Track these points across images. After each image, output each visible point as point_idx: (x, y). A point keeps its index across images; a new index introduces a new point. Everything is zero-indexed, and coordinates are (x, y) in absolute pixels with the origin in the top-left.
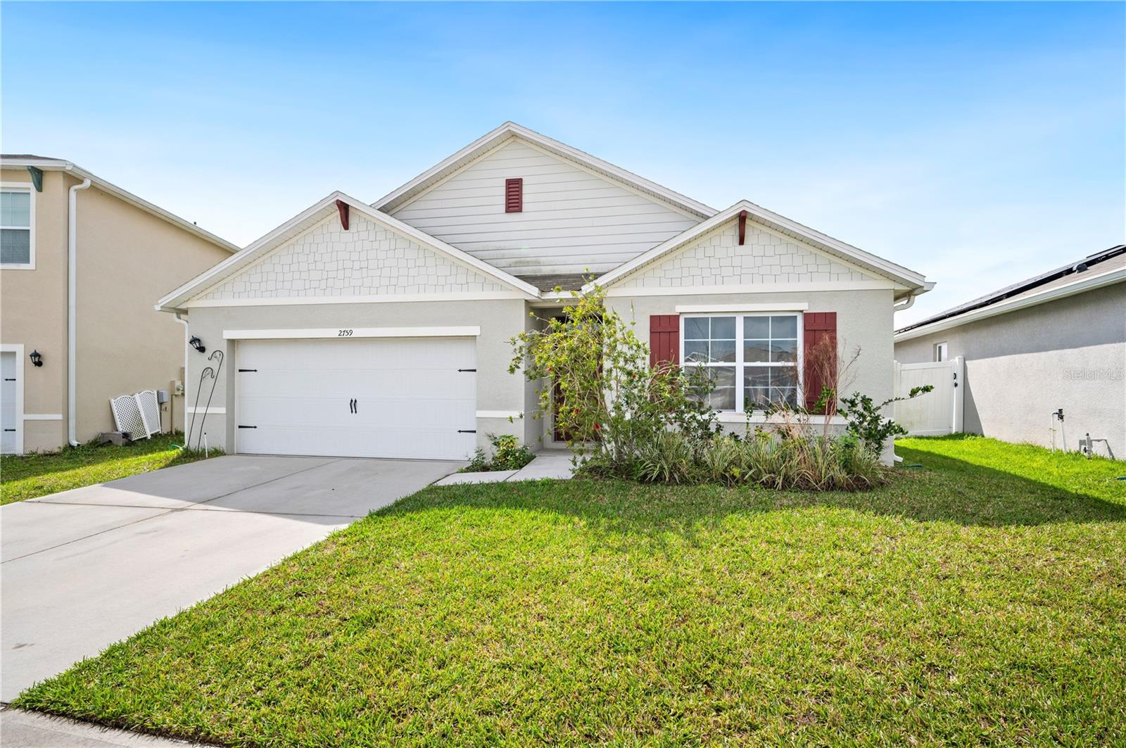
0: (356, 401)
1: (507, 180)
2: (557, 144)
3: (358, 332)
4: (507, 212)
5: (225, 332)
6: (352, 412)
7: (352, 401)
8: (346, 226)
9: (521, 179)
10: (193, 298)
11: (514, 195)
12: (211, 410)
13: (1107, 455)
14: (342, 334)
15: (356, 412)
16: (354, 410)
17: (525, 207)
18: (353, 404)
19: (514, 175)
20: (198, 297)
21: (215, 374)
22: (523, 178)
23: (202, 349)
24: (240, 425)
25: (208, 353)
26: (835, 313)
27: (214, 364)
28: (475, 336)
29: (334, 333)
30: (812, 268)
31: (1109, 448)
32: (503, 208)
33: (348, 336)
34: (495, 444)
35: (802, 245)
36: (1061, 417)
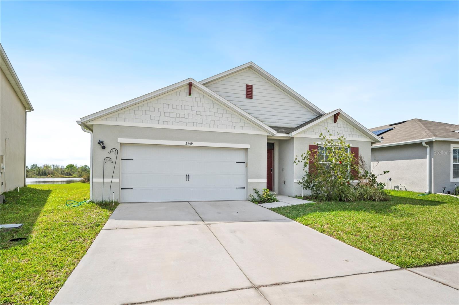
0: (189, 175)
1: (246, 85)
2: (270, 75)
3: (195, 144)
4: (246, 98)
5: (118, 139)
6: (187, 180)
7: (187, 175)
8: (190, 94)
9: (252, 85)
10: (98, 119)
11: (249, 92)
12: (114, 180)
13: (405, 190)
14: (187, 144)
15: (189, 180)
16: (188, 180)
17: (253, 97)
18: (188, 177)
19: (250, 83)
20: (101, 119)
21: (113, 160)
22: (253, 85)
23: (104, 147)
24: (122, 188)
25: (108, 149)
26: (358, 148)
27: (113, 156)
28: (248, 149)
29: (183, 143)
30: (353, 133)
31: (405, 188)
32: (245, 96)
33: (191, 145)
34: (256, 193)
35: (350, 125)
36: (391, 180)
